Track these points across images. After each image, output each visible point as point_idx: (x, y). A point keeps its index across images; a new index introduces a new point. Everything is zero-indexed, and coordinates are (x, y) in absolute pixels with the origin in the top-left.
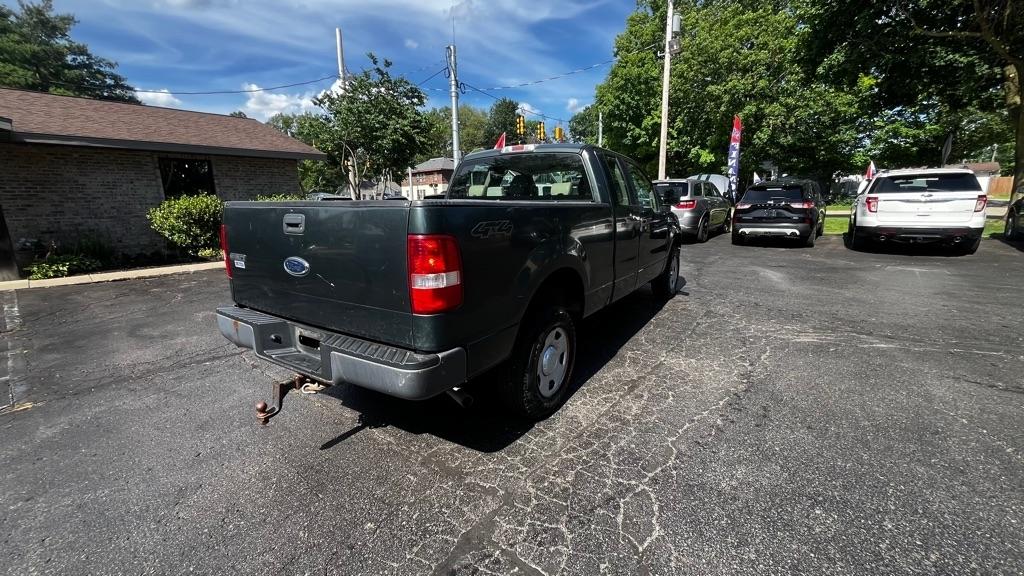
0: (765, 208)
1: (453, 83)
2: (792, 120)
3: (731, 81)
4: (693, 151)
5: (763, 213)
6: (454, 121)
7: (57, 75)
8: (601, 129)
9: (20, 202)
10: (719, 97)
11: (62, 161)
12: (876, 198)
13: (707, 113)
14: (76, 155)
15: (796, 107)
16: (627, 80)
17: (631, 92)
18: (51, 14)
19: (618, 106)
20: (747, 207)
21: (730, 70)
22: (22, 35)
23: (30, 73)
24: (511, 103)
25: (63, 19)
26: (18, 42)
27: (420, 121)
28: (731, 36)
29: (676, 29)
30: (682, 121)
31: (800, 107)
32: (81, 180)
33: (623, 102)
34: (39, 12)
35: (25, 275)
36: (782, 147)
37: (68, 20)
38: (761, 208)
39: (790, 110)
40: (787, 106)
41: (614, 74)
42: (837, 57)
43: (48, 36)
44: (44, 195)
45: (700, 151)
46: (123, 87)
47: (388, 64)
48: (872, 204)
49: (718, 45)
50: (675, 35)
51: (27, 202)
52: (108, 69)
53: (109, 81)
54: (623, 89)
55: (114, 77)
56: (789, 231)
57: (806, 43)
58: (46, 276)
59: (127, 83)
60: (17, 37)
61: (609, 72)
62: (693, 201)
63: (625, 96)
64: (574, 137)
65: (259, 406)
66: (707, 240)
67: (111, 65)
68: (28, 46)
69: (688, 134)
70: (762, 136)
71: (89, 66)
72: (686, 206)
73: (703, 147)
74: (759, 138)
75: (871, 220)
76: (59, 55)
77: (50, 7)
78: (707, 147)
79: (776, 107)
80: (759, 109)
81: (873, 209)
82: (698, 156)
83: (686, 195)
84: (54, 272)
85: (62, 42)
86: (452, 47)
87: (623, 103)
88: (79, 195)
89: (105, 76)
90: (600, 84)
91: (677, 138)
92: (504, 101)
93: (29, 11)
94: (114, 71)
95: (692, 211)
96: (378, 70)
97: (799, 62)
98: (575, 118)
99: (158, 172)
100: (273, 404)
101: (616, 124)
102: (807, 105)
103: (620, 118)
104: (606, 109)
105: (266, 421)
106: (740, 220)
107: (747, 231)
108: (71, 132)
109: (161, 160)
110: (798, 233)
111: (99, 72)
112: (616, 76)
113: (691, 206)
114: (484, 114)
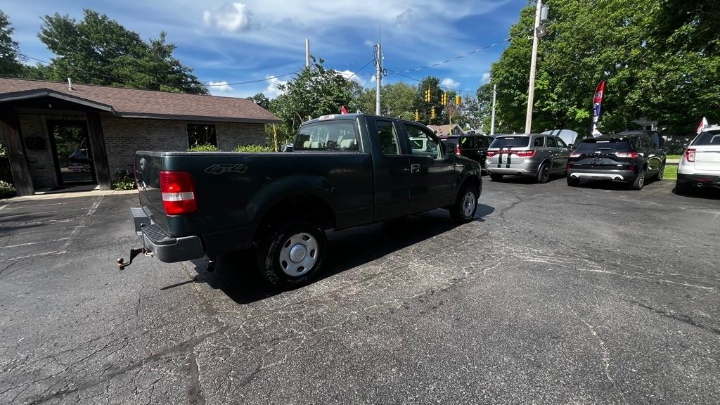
0: (593, 156)
1: (378, 69)
2: (663, 82)
3: (605, 52)
4: (571, 110)
5: (590, 161)
6: (378, 95)
7: (164, 78)
8: (495, 96)
9: (119, 149)
10: (593, 67)
11: (139, 127)
12: (694, 150)
13: (584, 80)
14: (146, 123)
15: (666, 71)
16: (516, 58)
17: (518, 67)
18: (164, 44)
19: (507, 78)
20: (578, 156)
21: (604, 44)
22: (151, 57)
23: (152, 77)
24: (434, 79)
25: (169, 47)
26: (148, 61)
27: (342, 97)
28: (606, 17)
29: (544, 17)
30: (561, 86)
31: (670, 71)
32: (148, 137)
33: (511, 74)
34: (159, 44)
35: (113, 188)
36: (653, 106)
37: (172, 47)
38: (589, 157)
39: (661, 74)
40: (658, 70)
41: (506, 54)
42: (688, 28)
43: (162, 57)
44: (130, 145)
45: (576, 109)
46: (196, 83)
47: (322, 61)
48: (689, 155)
49: (593, 25)
50: (542, 22)
51: (121, 149)
52: (189, 73)
53: (189, 80)
54: (511, 65)
55: (192, 77)
56: (613, 177)
57: (660, 18)
58: (123, 189)
59: (197, 80)
60: (148, 59)
61: (502, 53)
62: (533, 151)
63: (513, 70)
64: (480, 101)
65: (119, 260)
66: (547, 182)
67: (190, 70)
68: (152, 62)
69: (566, 97)
70: (633, 96)
71: (180, 72)
72: (526, 155)
73: (580, 107)
74: (631, 99)
75: (690, 169)
76: (167, 67)
77: (164, 40)
78: (583, 107)
79: (647, 72)
80: (632, 74)
81: (691, 159)
82: (575, 113)
83: (527, 146)
84: (127, 186)
85: (168, 59)
86: (378, 45)
87: (512, 76)
88: (147, 145)
89: (187, 77)
90: (494, 62)
91: (557, 101)
92: (429, 77)
93: (154, 44)
94: (192, 74)
95: (531, 159)
96: (317, 65)
97: (652, 35)
98: (482, 88)
99: (187, 132)
100: (127, 259)
101: (506, 91)
102: (678, 69)
103: (509, 87)
104: (498, 80)
105: (122, 268)
106: (572, 166)
107: (577, 175)
108: (145, 111)
109: (188, 125)
110: (622, 178)
111: (184, 75)
112: (507, 56)
113: (530, 155)
114: (414, 89)
